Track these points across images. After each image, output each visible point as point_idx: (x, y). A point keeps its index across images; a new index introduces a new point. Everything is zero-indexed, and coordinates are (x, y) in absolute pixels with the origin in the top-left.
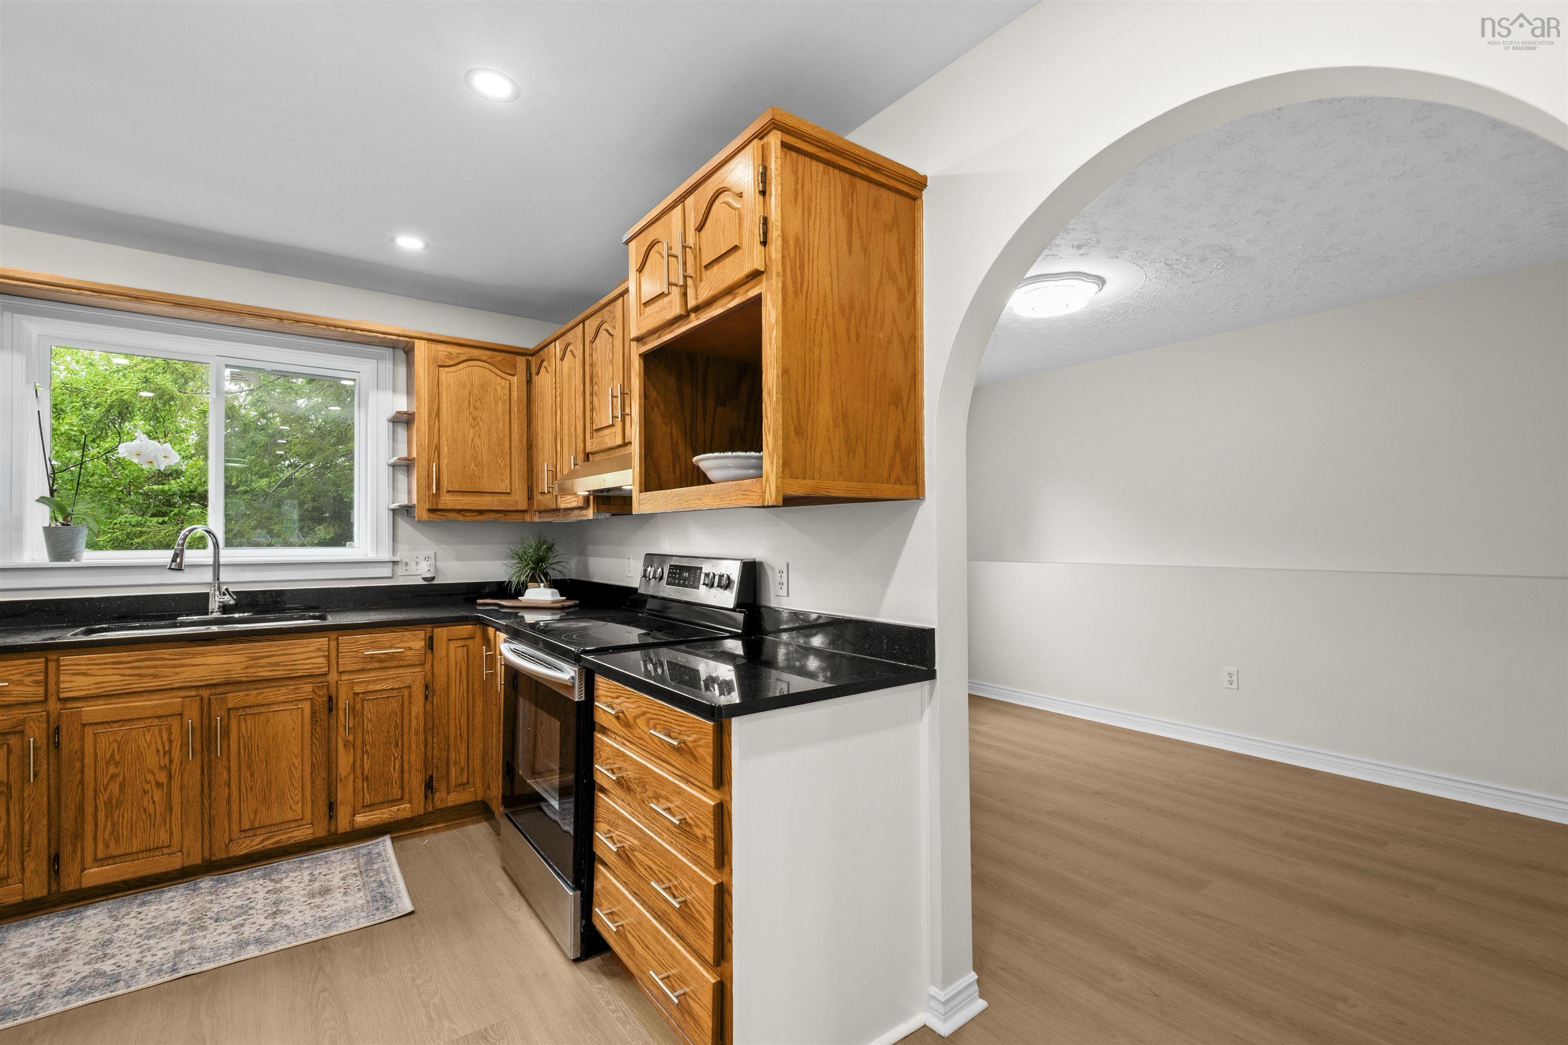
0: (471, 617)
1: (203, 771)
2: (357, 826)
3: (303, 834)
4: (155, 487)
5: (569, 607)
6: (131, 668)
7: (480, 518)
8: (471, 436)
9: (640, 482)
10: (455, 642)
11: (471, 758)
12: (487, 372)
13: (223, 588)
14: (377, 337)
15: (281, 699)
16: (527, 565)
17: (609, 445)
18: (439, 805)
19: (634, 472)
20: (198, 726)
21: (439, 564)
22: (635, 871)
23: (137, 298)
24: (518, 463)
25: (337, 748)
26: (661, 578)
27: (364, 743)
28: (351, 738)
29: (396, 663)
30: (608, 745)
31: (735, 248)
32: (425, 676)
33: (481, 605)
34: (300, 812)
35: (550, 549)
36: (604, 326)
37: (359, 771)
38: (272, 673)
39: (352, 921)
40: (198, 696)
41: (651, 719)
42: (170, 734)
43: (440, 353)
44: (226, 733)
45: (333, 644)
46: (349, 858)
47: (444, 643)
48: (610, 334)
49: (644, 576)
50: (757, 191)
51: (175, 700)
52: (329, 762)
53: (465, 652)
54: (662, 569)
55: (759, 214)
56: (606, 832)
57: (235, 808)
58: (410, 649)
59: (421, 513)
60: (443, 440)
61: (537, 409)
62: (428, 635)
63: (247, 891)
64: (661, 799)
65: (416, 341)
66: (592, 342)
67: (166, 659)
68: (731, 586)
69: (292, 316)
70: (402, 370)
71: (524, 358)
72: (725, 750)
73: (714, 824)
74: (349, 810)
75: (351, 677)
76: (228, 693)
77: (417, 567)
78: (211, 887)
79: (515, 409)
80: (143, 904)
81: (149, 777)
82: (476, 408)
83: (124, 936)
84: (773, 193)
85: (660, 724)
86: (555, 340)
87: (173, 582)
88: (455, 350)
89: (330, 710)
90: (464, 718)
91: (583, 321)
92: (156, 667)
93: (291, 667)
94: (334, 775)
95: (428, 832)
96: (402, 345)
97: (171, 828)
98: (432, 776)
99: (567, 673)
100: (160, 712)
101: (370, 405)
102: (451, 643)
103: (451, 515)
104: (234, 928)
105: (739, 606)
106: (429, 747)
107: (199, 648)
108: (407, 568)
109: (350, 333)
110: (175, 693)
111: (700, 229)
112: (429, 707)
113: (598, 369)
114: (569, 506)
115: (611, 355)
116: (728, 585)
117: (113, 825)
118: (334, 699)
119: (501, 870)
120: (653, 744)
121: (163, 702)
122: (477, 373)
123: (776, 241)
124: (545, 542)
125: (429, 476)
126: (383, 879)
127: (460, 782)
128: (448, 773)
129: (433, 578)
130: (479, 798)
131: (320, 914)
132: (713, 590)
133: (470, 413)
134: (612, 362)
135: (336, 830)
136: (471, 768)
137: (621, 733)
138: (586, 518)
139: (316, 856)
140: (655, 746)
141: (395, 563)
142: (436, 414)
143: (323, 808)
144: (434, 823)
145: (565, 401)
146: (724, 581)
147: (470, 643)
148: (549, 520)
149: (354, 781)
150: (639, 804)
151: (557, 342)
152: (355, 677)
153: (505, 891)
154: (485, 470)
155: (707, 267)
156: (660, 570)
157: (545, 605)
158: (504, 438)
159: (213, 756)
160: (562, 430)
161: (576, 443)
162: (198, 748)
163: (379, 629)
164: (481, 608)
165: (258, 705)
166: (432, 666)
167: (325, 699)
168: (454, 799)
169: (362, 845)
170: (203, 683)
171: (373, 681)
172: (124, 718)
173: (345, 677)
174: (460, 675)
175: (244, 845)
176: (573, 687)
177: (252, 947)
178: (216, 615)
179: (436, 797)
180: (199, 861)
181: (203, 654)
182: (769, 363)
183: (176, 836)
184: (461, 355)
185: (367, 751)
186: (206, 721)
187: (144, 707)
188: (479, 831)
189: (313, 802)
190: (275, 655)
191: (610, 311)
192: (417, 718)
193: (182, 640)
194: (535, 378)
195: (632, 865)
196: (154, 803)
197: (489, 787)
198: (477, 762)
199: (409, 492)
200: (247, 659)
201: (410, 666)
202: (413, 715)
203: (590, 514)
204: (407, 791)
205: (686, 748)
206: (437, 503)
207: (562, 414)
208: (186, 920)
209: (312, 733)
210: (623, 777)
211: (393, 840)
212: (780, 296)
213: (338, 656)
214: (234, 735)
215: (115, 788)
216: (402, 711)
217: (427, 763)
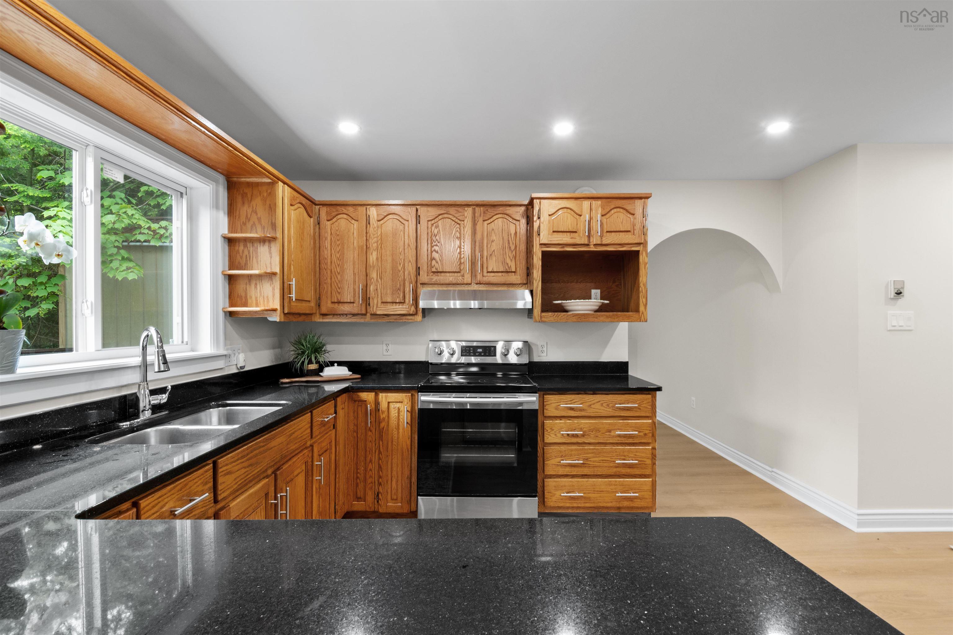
7: (299, 319)
15: (299, 465)
24: (313, 279)
26: (454, 353)
32: (335, 432)
38: (295, 446)
43: (290, 195)
45: (312, 416)
48: (456, 222)
50: (642, 217)
51: (265, 481)
55: (643, 224)
60: (291, 261)
61: (327, 244)
62: (335, 403)
65: (280, 183)
66: (430, 221)
77: (235, 359)
79: (312, 242)
82: (302, 239)
88: (294, 194)
91: (414, 205)
93: (300, 439)
98: (336, 503)
103: (291, 317)
108: (230, 360)
111: (603, 216)
113: (440, 238)
115: (458, 234)
121: (261, 484)
129: (244, 367)
132: (508, 356)
150: (594, 438)
155: (608, 232)
158: (309, 261)
170: (273, 463)
178: (147, 416)
184: (297, 199)
194: (325, 222)
203: (418, 318)
213: (313, 426)
216: (329, 459)
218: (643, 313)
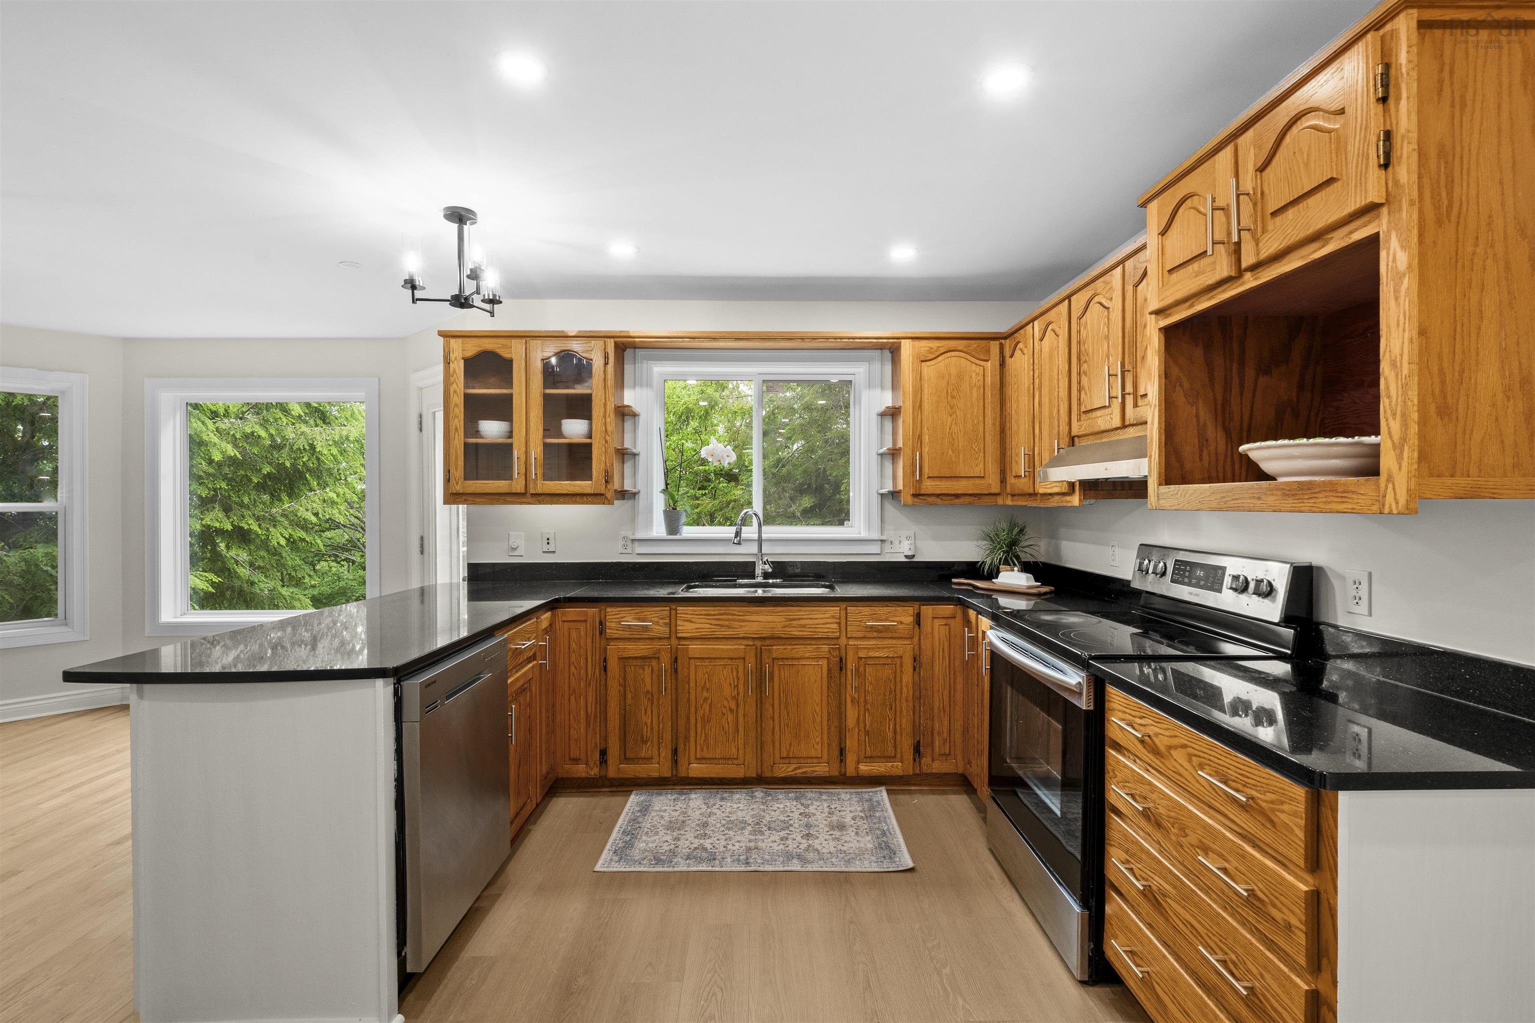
0: (953, 598)
1: (757, 705)
2: (861, 774)
3: (822, 769)
4: (701, 468)
5: (1045, 594)
6: (715, 619)
7: (957, 501)
8: (949, 424)
9: (1160, 473)
10: (939, 620)
11: (952, 732)
12: (963, 361)
13: (765, 560)
14: (872, 342)
15: (807, 655)
16: (1000, 548)
17: (1103, 428)
18: (925, 769)
19: (1150, 462)
20: (754, 669)
21: (919, 543)
22: (1167, 920)
23: (714, 339)
24: (992, 446)
25: (846, 702)
26: (1164, 574)
27: (865, 701)
28: (856, 696)
29: (890, 635)
30: (1126, 766)
31: (1331, 181)
32: (914, 649)
33: (955, 584)
34: (820, 752)
35: (1021, 531)
36: (1096, 299)
37: (862, 726)
38: (801, 633)
39: (865, 862)
40: (754, 645)
41: (1195, 756)
42: (738, 672)
43: (922, 349)
44: (772, 678)
45: (843, 612)
46: (855, 799)
47: (930, 620)
48: (1104, 307)
49: (1140, 569)
50: (1372, 99)
51: (740, 647)
52: (840, 713)
53: (948, 631)
54: (1165, 564)
55: (1376, 129)
56: (1123, 860)
57: (777, 738)
58: (902, 623)
59: (906, 497)
60: (925, 430)
61: (1010, 391)
62: (916, 611)
63: (787, 809)
64: (1210, 853)
65: (903, 341)
66: (1080, 318)
67: (734, 615)
68: (1273, 594)
69: (810, 335)
70: (888, 368)
71: (998, 342)
72: (1324, 826)
73: (1306, 914)
74: (855, 758)
75: (856, 643)
76: (773, 646)
77: (900, 546)
78: (762, 798)
79: (989, 394)
80: (722, 799)
81: (726, 703)
82: (953, 397)
83: (714, 822)
84: (1404, 94)
85: (1210, 765)
86: (1033, 320)
87: (734, 552)
88: (934, 344)
89: (841, 669)
90: (946, 693)
91: (1069, 297)
92: (729, 620)
93: (813, 630)
94: (844, 725)
95: (915, 792)
96: (890, 345)
97: (738, 745)
98: (919, 742)
99: (1073, 677)
100: (732, 655)
101: (863, 403)
102: (935, 620)
103: (931, 499)
104: (782, 839)
105: (1287, 620)
106: (917, 715)
107: (755, 608)
108: (892, 546)
109: (852, 342)
110: (740, 641)
111: (1262, 169)
112: (916, 678)
113: (1089, 346)
114: (1049, 491)
115: (1106, 329)
116: (1268, 592)
117: (706, 736)
118: (844, 662)
119: (988, 851)
120: (1197, 785)
121: (734, 647)
122: (954, 363)
123: (1408, 158)
124: (1015, 525)
125: (913, 464)
126: (885, 828)
127: (943, 753)
128: (932, 742)
129: (913, 556)
130: (960, 771)
131: (840, 847)
132: (1243, 597)
133: (948, 402)
134: (1107, 337)
135: (845, 772)
136: (952, 739)
137: (1145, 758)
138: (1069, 505)
139: (831, 790)
140: (1202, 789)
141: (883, 541)
142: (918, 406)
143: (836, 753)
144: (920, 785)
145: (1046, 384)
146: (1264, 587)
147: (951, 622)
148: (1024, 504)
149: (858, 734)
150: (1175, 847)
151: (1036, 323)
152: (859, 643)
153: (996, 876)
154: (961, 456)
155: (1274, 214)
156: (1161, 564)
157: (1020, 590)
158: (978, 423)
159: (763, 695)
160: (1040, 412)
161: (1059, 426)
162: (754, 686)
163: (877, 603)
164: (956, 587)
165: (792, 659)
166: (919, 640)
167: (838, 659)
168: (938, 767)
169: (864, 790)
170: (757, 636)
171: (873, 649)
172: (712, 656)
173: (851, 642)
174: (943, 652)
175: (783, 769)
176: (1081, 694)
177: (795, 861)
178: (760, 580)
179: (923, 762)
180: (754, 775)
181: (757, 613)
182: (1393, 324)
183: (741, 752)
184: (940, 349)
185: (868, 709)
186: (759, 666)
187: (723, 650)
188: (960, 802)
189: (829, 745)
190: (802, 619)
191: (1105, 282)
192: (907, 686)
193: (744, 601)
194: (1009, 361)
195: (1163, 911)
196: (728, 723)
197: (970, 763)
198: (958, 736)
199: (894, 478)
200: (784, 620)
201: (900, 638)
202: (904, 683)
203: (1075, 500)
204: (899, 751)
205: (1254, 806)
206: (920, 489)
207: (1040, 396)
208: (750, 822)
209: (828, 687)
210: (1149, 809)
211: (889, 792)
212: (1415, 231)
213: (846, 623)
214: (776, 679)
215: (706, 707)
216: (895, 677)
217: (916, 728)
218: (1390, 479)
